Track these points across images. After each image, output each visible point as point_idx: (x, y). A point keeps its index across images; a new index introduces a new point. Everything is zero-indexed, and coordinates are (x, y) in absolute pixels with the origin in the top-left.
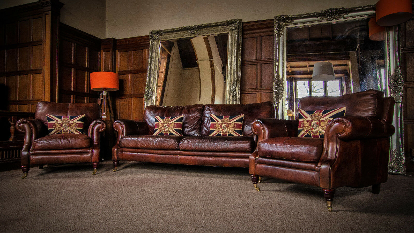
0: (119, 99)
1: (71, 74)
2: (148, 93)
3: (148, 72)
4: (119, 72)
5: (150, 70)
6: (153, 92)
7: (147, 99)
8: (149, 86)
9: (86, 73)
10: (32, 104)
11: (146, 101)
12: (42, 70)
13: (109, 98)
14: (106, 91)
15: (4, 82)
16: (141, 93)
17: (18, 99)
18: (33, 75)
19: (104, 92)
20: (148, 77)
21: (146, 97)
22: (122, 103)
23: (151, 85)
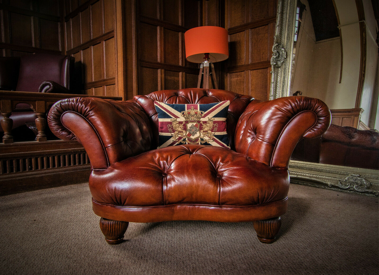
0: (228, 75)
1: (156, 36)
2: (277, 55)
3: (279, 16)
4: (229, 29)
5: (282, 13)
6: (287, 53)
7: (277, 67)
8: (279, 44)
9: (180, 34)
10: (107, 86)
11: (274, 70)
12: (113, 31)
13: (214, 73)
14: (208, 60)
15: (81, 58)
16: (264, 60)
17: (93, 81)
18: (106, 41)
19: (206, 62)
20: (278, 26)
21: (275, 64)
22: (234, 79)
23: (285, 40)
